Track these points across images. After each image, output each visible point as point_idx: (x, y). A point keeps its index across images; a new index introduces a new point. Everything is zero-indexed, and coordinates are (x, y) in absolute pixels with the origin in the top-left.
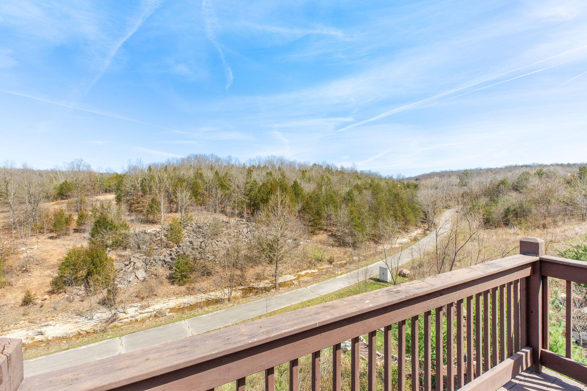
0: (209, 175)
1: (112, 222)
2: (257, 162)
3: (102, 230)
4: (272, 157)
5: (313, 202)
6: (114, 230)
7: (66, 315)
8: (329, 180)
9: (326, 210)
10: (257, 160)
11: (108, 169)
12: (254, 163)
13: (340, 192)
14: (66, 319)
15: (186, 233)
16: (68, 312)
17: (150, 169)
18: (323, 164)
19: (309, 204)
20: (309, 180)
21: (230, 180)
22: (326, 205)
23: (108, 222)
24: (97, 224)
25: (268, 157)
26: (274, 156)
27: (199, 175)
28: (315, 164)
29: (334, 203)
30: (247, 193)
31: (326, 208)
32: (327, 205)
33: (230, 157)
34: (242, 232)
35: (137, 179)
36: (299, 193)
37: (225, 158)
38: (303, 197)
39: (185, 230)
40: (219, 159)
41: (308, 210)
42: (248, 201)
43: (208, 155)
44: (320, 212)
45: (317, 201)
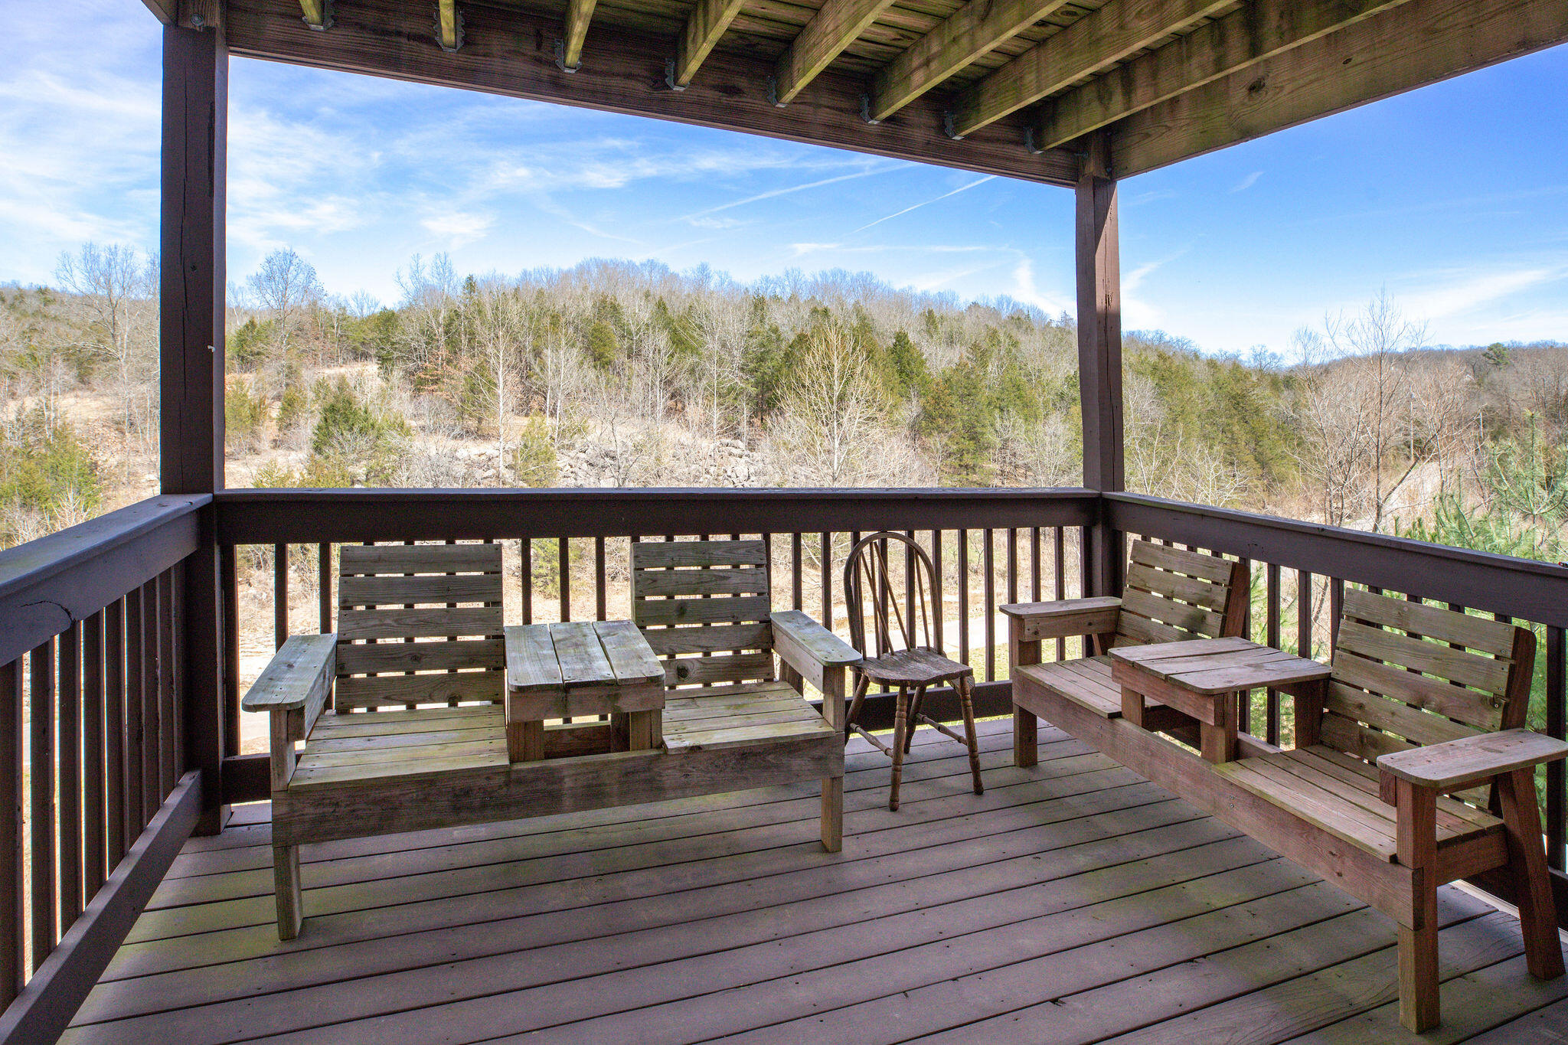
0: (637, 311)
1: (366, 412)
2: (788, 289)
3: (342, 434)
4: (834, 274)
5: (955, 397)
6: (372, 434)
7: (251, 636)
8: (1015, 344)
9: (998, 426)
10: (787, 283)
11: (360, 295)
12: (778, 290)
13: (1047, 376)
14: (251, 646)
15: (568, 467)
16: (255, 630)
17: (471, 284)
18: (1000, 302)
19: (941, 404)
20: (951, 341)
21: (700, 327)
22: (997, 411)
23: (355, 413)
24: (329, 415)
25: (824, 275)
26: (840, 271)
27: (609, 309)
28: (975, 304)
29: (1026, 405)
30: (752, 366)
31: (998, 420)
32: (1002, 410)
33: (703, 268)
34: (733, 475)
35: (437, 313)
36: (912, 372)
37: (689, 274)
38: (924, 383)
39: (566, 459)
40: (675, 276)
41: (940, 421)
42: (753, 391)
43: (638, 264)
44: (979, 430)
45: (968, 394)
